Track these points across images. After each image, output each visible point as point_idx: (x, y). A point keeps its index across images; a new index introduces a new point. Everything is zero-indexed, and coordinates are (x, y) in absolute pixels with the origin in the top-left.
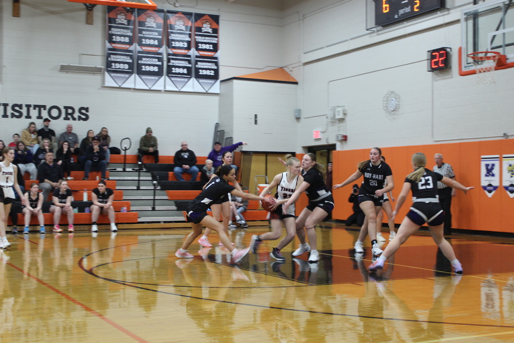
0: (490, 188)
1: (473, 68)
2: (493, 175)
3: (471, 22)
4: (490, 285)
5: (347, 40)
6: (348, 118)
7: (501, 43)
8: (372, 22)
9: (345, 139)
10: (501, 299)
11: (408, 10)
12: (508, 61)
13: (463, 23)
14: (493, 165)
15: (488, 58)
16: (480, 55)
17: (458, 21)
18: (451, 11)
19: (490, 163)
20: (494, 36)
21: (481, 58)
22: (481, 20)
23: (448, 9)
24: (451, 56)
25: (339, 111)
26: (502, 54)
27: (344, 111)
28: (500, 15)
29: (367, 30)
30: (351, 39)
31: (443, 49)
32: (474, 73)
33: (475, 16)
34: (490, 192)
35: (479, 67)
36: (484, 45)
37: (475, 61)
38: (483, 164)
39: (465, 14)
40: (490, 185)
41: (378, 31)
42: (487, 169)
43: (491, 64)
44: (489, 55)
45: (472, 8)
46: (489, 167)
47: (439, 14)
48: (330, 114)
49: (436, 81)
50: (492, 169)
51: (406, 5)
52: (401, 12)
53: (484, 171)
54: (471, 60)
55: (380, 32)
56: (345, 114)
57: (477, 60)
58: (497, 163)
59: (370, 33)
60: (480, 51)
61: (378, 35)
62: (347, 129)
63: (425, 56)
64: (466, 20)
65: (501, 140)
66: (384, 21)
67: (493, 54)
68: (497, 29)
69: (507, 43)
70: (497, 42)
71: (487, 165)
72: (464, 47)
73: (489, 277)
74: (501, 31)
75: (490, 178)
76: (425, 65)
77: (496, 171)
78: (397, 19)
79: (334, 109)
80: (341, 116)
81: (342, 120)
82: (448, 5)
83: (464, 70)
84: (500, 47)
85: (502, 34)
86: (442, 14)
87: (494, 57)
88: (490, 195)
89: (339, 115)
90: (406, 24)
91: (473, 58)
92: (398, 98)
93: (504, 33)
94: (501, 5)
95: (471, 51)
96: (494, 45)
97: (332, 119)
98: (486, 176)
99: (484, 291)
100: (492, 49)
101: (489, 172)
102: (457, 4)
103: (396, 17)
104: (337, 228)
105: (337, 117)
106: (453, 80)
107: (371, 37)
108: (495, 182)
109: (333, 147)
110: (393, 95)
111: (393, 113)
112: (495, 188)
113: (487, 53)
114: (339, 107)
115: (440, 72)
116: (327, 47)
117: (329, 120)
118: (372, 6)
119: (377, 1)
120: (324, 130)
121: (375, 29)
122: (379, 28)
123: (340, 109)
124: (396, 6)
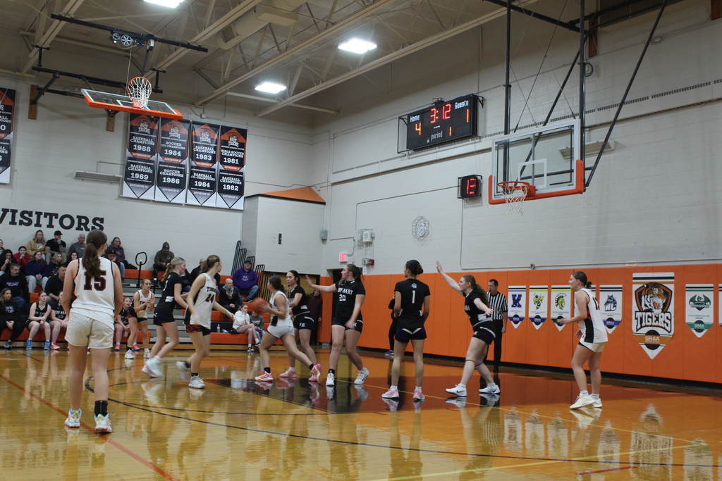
0: (517, 319)
1: (502, 197)
2: (520, 306)
3: (501, 152)
4: (513, 417)
5: (378, 162)
6: (375, 242)
7: (531, 174)
8: (403, 146)
9: (372, 263)
10: (524, 430)
11: (440, 135)
12: (537, 192)
13: (494, 151)
14: (520, 296)
15: (518, 188)
16: (510, 185)
17: (489, 150)
18: (483, 139)
19: (517, 293)
20: (524, 167)
21: (511, 187)
22: (512, 150)
23: (480, 138)
24: (481, 184)
25: (366, 234)
26: (531, 184)
27: (372, 234)
28: (529, 146)
29: (399, 153)
30: (381, 162)
31: (474, 176)
32: (503, 202)
33: (506, 146)
34: (516, 323)
35: (508, 196)
36: (514, 175)
37: (504, 190)
38: (510, 294)
39: (496, 143)
40: (516, 316)
41: (409, 155)
42: (514, 299)
43: (519, 193)
44: (518, 185)
45: (503, 138)
46: (516, 298)
47: (470, 141)
48: (357, 237)
49: (465, 208)
50: (519, 299)
51: (438, 131)
52: (433, 137)
53: (510, 302)
54: (500, 189)
55: (411, 156)
56: (373, 238)
57: (507, 190)
58: (524, 294)
59: (401, 157)
60: (510, 180)
61: (409, 158)
62: (375, 253)
63: (456, 182)
64: (498, 149)
65: (528, 271)
66: (417, 143)
67: (523, 185)
68: (527, 160)
69: (536, 174)
70: (527, 173)
71: (514, 296)
72: (494, 175)
73: (513, 410)
74: (531, 162)
75: (517, 309)
76: (455, 192)
77: (523, 302)
78: (428, 144)
79: (361, 232)
80: (369, 240)
81: (369, 244)
82: (480, 133)
83: (494, 198)
84: (530, 177)
85: (532, 166)
86: (473, 141)
87: (523, 187)
88: (516, 326)
89: (366, 238)
90: (437, 149)
91: (503, 187)
92: (427, 223)
93: (534, 165)
94: (532, 137)
95: (501, 180)
96: (523, 176)
97: (359, 242)
98: (513, 306)
99: (507, 423)
100: (521, 179)
101: (516, 302)
102: (488, 133)
103: (428, 141)
105: (364, 240)
106: (482, 209)
107: (402, 160)
108: (522, 314)
110: (422, 220)
111: (422, 238)
112: (521, 319)
113: (516, 182)
114: (367, 230)
115: (470, 200)
117: (356, 243)
118: (404, 129)
119: (410, 126)
120: (351, 253)
121: (406, 153)
122: (411, 152)
123: (367, 232)
124: (428, 130)
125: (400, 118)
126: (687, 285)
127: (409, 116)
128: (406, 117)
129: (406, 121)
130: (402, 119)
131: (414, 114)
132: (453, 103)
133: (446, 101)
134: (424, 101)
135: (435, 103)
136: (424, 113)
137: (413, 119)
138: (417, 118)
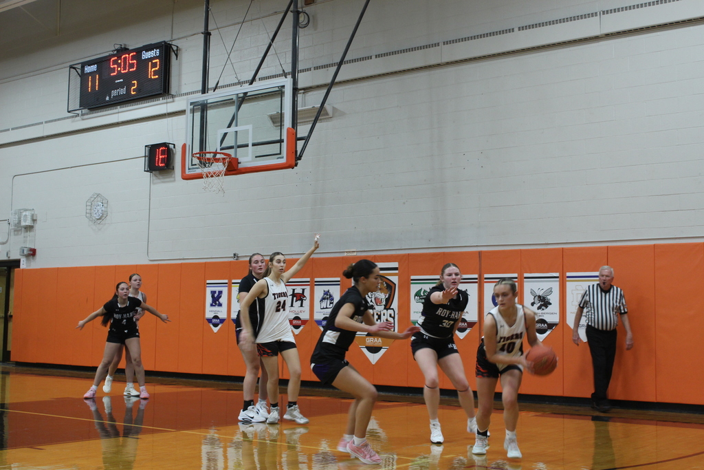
0: (216, 320)
1: (199, 171)
2: (220, 305)
3: (198, 115)
4: (212, 442)
5: (42, 123)
6: (37, 226)
7: (232, 143)
8: (75, 103)
9: (33, 253)
10: (226, 457)
11: (123, 91)
12: (240, 166)
13: (189, 115)
14: (220, 292)
15: (217, 160)
16: (208, 156)
17: (182, 112)
18: (176, 99)
19: (217, 289)
20: (225, 134)
21: (209, 159)
22: (211, 114)
23: (173, 96)
24: (174, 154)
25: (26, 215)
26: (233, 156)
27: (33, 216)
28: (232, 109)
29: (69, 112)
30: (46, 122)
31: (165, 145)
32: (200, 177)
33: (203, 108)
34: (216, 325)
35: (206, 170)
36: (213, 144)
37: (200, 162)
38: (209, 290)
39: (191, 104)
40: (216, 317)
41: (83, 115)
42: (213, 296)
43: (219, 167)
44: (218, 156)
45: (200, 97)
46: (216, 295)
47: (161, 100)
48: (14, 220)
49: (154, 184)
50: (219, 297)
51: (120, 86)
52: (114, 93)
53: (209, 299)
54: (196, 161)
55: (86, 117)
56: (34, 221)
57: (204, 162)
58: (225, 290)
59: (72, 117)
60: (207, 151)
61: (83, 120)
62: (36, 240)
63: (142, 152)
64: (193, 111)
65: (230, 262)
66: (93, 101)
67: (223, 156)
68: (229, 126)
69: (238, 144)
70: (229, 142)
71: (213, 293)
72: (189, 143)
73: (212, 433)
74: (233, 129)
75: (216, 308)
76: (141, 163)
77: (224, 300)
78: (108, 101)
79: (19, 212)
80: (29, 223)
81: (29, 228)
82: (173, 91)
83: (187, 172)
84: (231, 147)
85: (234, 134)
86: (165, 101)
87: (224, 159)
88: (215, 330)
89: (25, 221)
90: (119, 109)
91: (199, 158)
92: (105, 202)
93: (236, 132)
94: (234, 97)
95: (197, 149)
96: (224, 145)
97: (15, 225)
98: (212, 305)
99: (205, 449)
100: (221, 149)
101: (216, 300)
102: (184, 91)
103: (107, 98)
104: (16, 373)
105: (23, 224)
106: (174, 187)
107: (73, 122)
108: (222, 314)
109: (16, 263)
110: (99, 199)
111: (99, 221)
112: (222, 321)
113: (215, 153)
114: (26, 210)
115: (160, 174)
116: (12, 129)
117: (12, 227)
118: (77, 81)
119: (84, 76)
120: (5, 241)
121: (79, 112)
122: (85, 111)
123: (28, 213)
124: (108, 84)
125: (71, 67)
126: (412, 277)
127: (84, 65)
128: (79, 66)
129: (79, 71)
130: (74, 68)
131: (90, 63)
132: (139, 51)
133: (131, 48)
134: (103, 47)
135: (117, 50)
136: (102, 62)
137: (88, 69)
138: (94, 68)
